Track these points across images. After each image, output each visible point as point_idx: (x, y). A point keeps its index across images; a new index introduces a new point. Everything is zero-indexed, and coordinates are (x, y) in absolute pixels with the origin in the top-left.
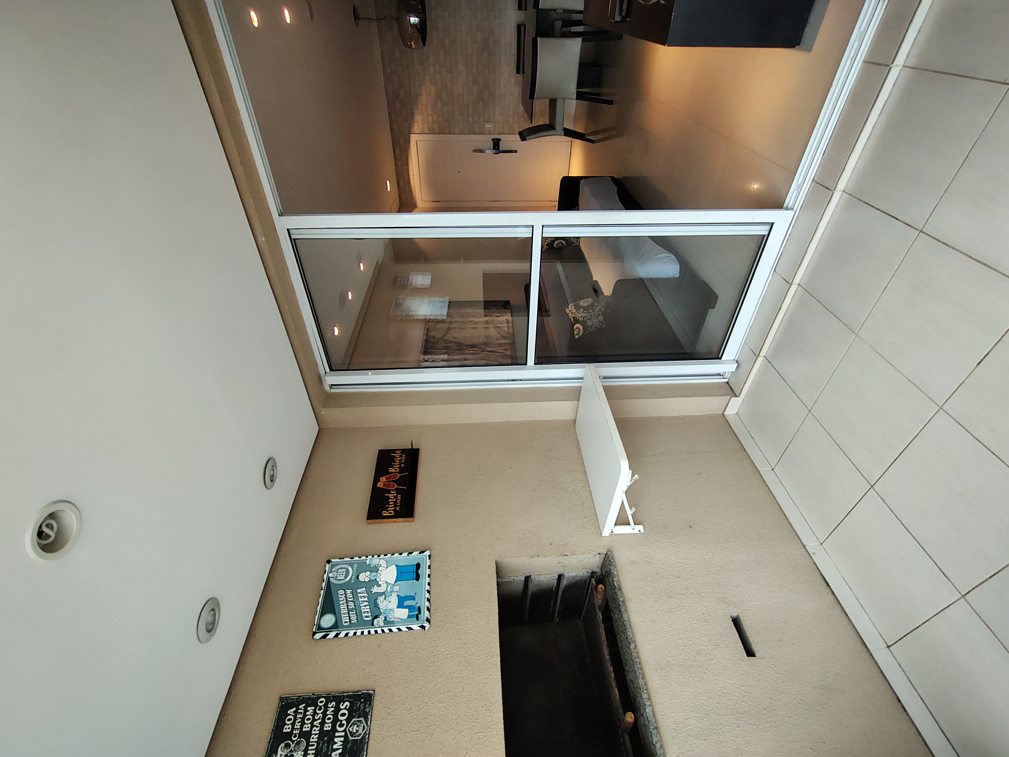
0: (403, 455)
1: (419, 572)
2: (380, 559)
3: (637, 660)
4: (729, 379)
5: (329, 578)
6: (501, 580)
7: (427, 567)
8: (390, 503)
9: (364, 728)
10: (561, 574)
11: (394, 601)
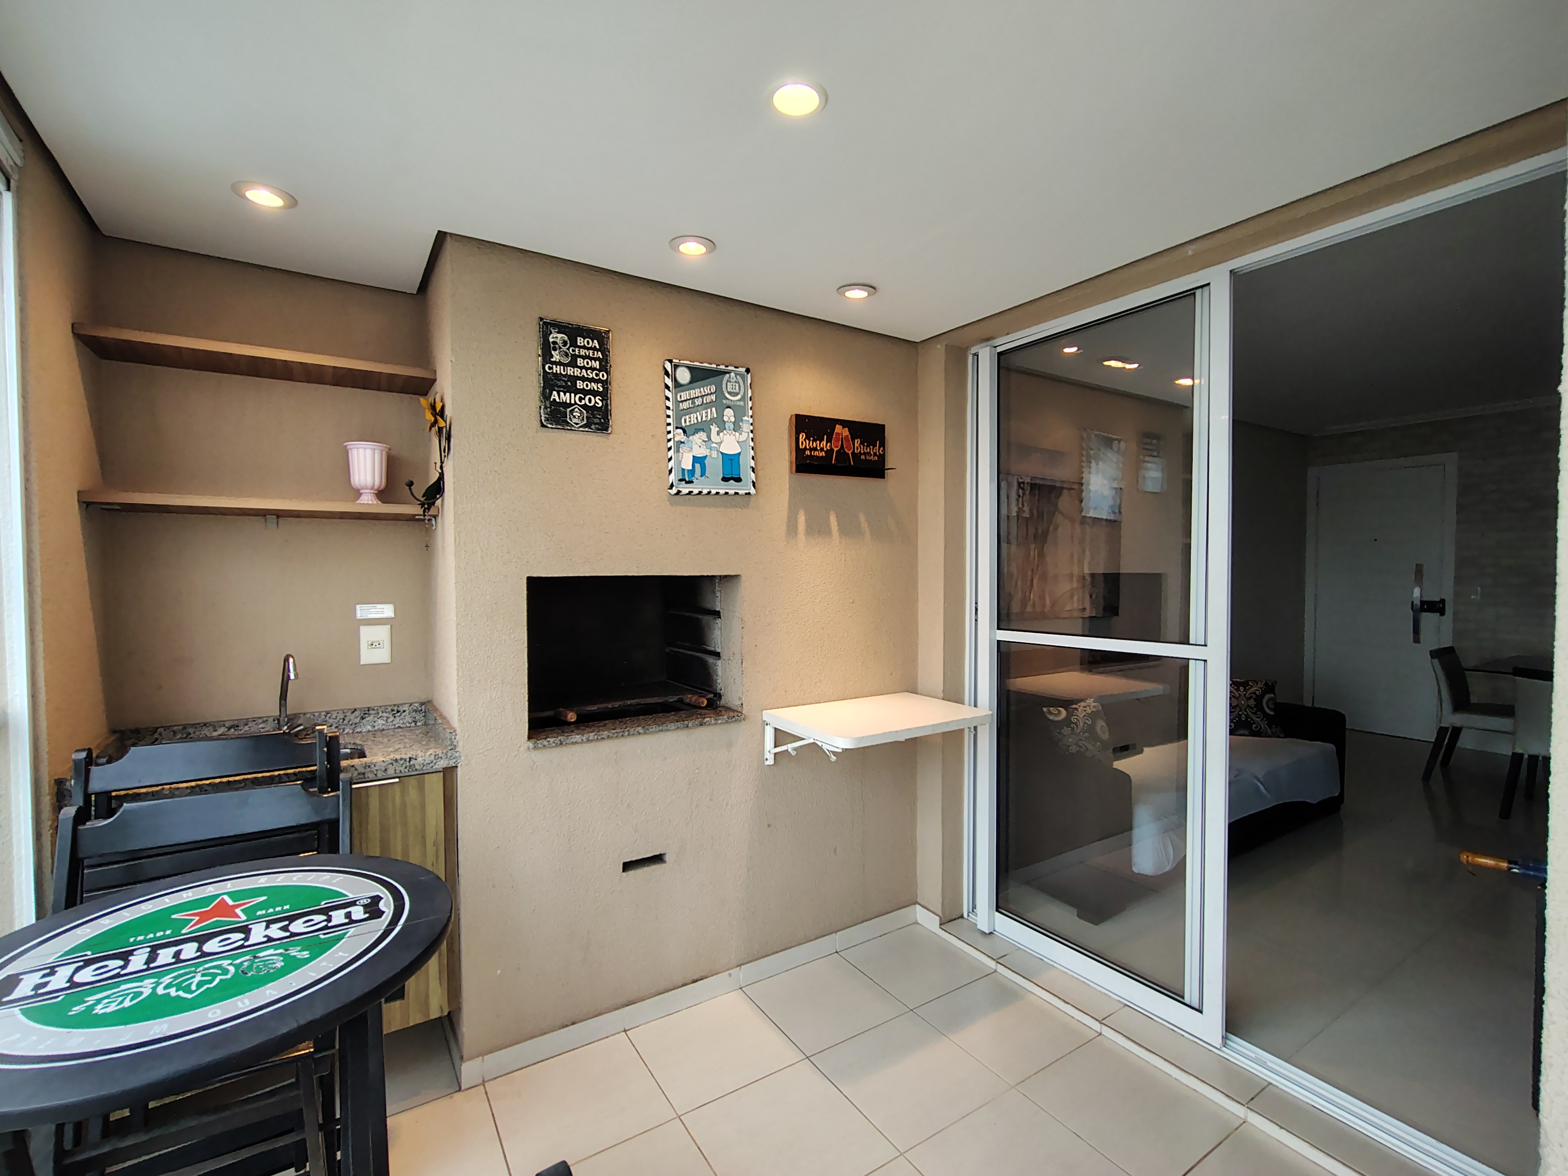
0: (876, 457)
1: (732, 481)
2: (748, 433)
3: (626, 734)
4: (968, 919)
5: (729, 373)
6: (717, 581)
7: (737, 491)
8: (814, 443)
9: (577, 424)
10: (721, 655)
11: (700, 452)
